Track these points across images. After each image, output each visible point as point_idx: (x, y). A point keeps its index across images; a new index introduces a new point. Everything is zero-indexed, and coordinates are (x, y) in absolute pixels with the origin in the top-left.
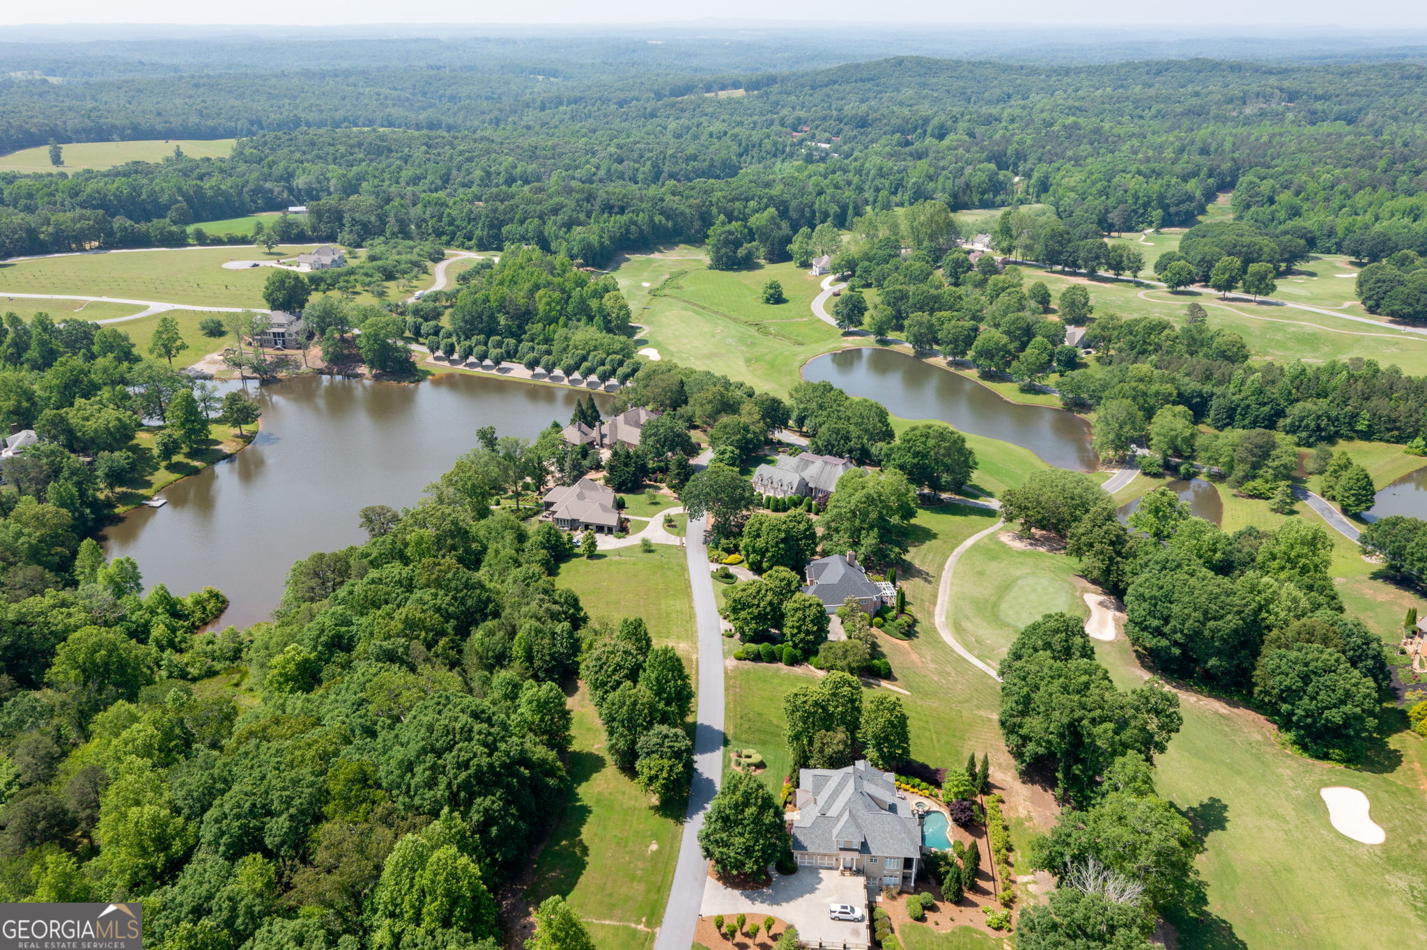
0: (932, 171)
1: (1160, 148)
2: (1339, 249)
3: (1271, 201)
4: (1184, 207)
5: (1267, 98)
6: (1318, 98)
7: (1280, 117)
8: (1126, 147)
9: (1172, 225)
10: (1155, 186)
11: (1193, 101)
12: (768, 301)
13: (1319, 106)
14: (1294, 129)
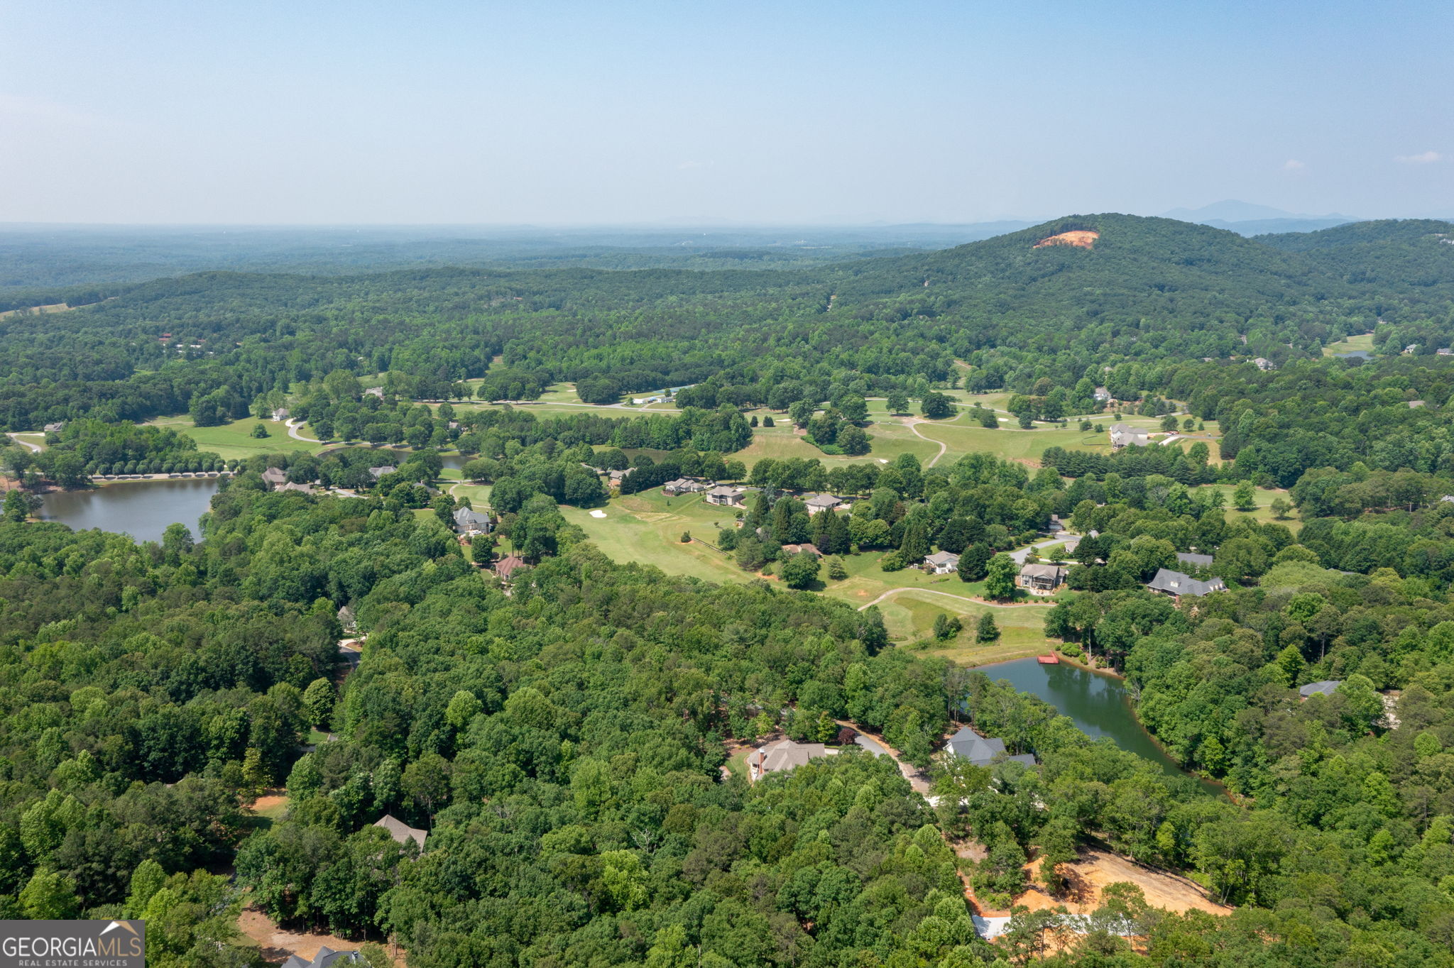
0: (305, 357)
1: (448, 332)
2: (566, 380)
3: (525, 358)
4: (477, 365)
5: (504, 294)
6: (535, 294)
7: (514, 307)
8: (425, 332)
9: (472, 377)
10: (457, 355)
11: (457, 299)
12: (258, 437)
13: (537, 298)
14: (525, 315)
